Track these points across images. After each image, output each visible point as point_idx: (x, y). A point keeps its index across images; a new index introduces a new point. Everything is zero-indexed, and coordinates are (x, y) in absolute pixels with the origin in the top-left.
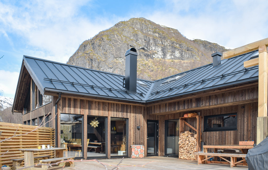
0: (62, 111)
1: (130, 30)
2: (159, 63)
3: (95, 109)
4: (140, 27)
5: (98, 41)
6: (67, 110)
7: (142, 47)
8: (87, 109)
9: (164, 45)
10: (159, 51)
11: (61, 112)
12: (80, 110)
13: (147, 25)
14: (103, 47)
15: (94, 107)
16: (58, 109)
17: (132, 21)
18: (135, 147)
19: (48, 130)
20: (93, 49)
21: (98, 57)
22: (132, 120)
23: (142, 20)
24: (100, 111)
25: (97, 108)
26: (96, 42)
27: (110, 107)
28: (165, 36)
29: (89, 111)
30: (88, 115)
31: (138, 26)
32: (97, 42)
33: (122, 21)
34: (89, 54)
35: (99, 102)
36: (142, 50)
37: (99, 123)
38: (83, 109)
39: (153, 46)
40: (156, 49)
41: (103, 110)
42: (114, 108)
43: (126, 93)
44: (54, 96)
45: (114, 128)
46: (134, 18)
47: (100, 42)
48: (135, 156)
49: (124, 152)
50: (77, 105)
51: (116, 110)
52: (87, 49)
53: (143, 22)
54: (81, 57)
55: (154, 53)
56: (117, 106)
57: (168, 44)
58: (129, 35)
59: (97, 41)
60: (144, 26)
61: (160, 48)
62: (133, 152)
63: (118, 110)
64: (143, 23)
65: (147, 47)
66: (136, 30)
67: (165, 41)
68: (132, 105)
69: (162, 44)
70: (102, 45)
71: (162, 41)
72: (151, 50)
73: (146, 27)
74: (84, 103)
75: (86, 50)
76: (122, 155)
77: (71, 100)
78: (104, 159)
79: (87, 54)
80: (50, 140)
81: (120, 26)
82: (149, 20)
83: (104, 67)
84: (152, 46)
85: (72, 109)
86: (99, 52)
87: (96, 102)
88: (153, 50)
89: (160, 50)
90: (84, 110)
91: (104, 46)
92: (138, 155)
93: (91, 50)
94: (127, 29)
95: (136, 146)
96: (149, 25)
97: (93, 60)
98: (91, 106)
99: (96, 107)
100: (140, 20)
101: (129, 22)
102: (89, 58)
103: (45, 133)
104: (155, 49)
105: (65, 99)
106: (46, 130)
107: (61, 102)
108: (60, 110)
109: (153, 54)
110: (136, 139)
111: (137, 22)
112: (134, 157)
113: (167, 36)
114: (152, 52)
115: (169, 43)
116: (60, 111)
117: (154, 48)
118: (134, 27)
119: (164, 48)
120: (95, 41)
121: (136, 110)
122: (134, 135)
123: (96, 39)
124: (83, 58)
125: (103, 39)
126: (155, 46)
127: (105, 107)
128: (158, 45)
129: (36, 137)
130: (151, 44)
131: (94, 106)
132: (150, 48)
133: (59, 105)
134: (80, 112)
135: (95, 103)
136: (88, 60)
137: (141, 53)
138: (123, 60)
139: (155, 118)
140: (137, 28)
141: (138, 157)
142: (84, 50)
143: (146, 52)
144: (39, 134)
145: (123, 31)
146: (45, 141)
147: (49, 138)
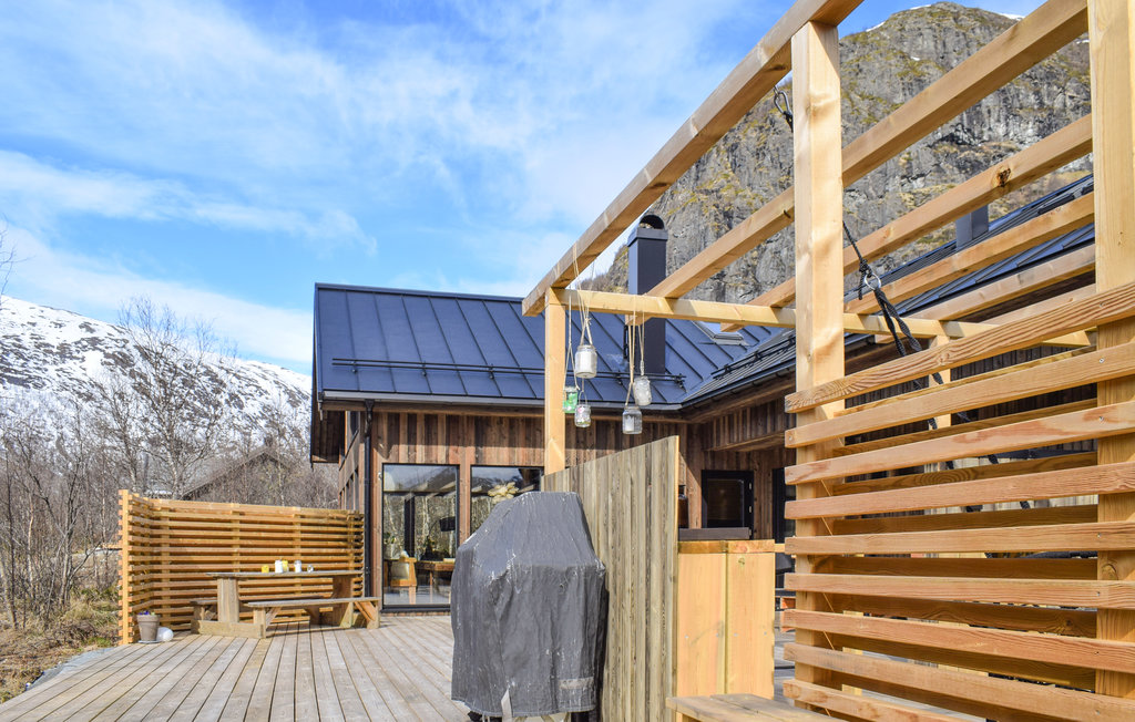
0: (388, 457)
1: (890, 65)
2: (1026, 193)
3: (499, 444)
4: (932, 44)
5: (754, 135)
6: (402, 450)
7: (947, 134)
8: (470, 445)
9: (1051, 109)
10: (1029, 140)
11: (385, 461)
12: (447, 451)
13: (964, 34)
14: (775, 155)
16: (375, 450)
17: (899, 27)
19: (338, 519)
20: (734, 171)
21: (754, 202)
23: (944, 13)
24: (516, 449)
25: (506, 441)
26: (744, 140)
28: (1051, 67)
29: (477, 452)
30: (474, 463)
31: (927, 43)
32: (748, 139)
33: (852, 35)
34: (717, 191)
35: (512, 421)
36: (946, 147)
38: (456, 447)
39: (999, 121)
40: (1011, 134)
41: (526, 446)
44: (361, 412)
46: (904, 12)
47: (763, 135)
50: (436, 434)
51: (578, 442)
52: (709, 171)
53: (949, 22)
54: (684, 209)
55: (1002, 151)
57: (1069, 102)
58: (887, 90)
59: (750, 135)
60: (951, 40)
61: (1030, 125)
63: (585, 442)
64: (948, 25)
65: (969, 130)
66: (917, 59)
67: (1055, 88)
69: (1041, 104)
70: (771, 146)
71: (1037, 93)
72: (990, 139)
73: (963, 43)
74: (460, 427)
75: (706, 178)
77: (416, 422)
79: (707, 192)
80: (343, 551)
81: (847, 56)
82: (976, 10)
83: (780, 241)
84: (992, 120)
85: (420, 449)
86: (758, 177)
87: (501, 420)
88: (997, 139)
89: (1030, 132)
90: (460, 448)
91: (778, 149)
93: (726, 176)
94: (877, 65)
96: (978, 31)
97: (734, 215)
98: (483, 433)
99: (502, 436)
100: (931, 14)
101: (884, 34)
102: (717, 207)
104: (1007, 134)
105: (397, 416)
106: (332, 518)
107: (384, 428)
108: (381, 453)
109: (1001, 156)
111: (919, 26)
113: (1063, 64)
114: (995, 147)
115: (1071, 97)
116: (379, 459)
117: (1001, 130)
118: (905, 50)
119: (1050, 125)
120: (741, 136)
123: (746, 126)
124: (694, 212)
125: (772, 123)
126: (1007, 117)
127: (535, 435)
128: (1021, 112)
130: (986, 115)
131: (493, 433)
132: (982, 132)
133: (379, 438)
134: (447, 456)
135: (497, 424)
136: (713, 218)
137: (942, 159)
138: (862, 201)
139: (734, 463)
140: (920, 53)
142: (697, 178)
143: (966, 153)
144: (303, 532)
145: (860, 75)
146: (324, 551)
147: (342, 543)
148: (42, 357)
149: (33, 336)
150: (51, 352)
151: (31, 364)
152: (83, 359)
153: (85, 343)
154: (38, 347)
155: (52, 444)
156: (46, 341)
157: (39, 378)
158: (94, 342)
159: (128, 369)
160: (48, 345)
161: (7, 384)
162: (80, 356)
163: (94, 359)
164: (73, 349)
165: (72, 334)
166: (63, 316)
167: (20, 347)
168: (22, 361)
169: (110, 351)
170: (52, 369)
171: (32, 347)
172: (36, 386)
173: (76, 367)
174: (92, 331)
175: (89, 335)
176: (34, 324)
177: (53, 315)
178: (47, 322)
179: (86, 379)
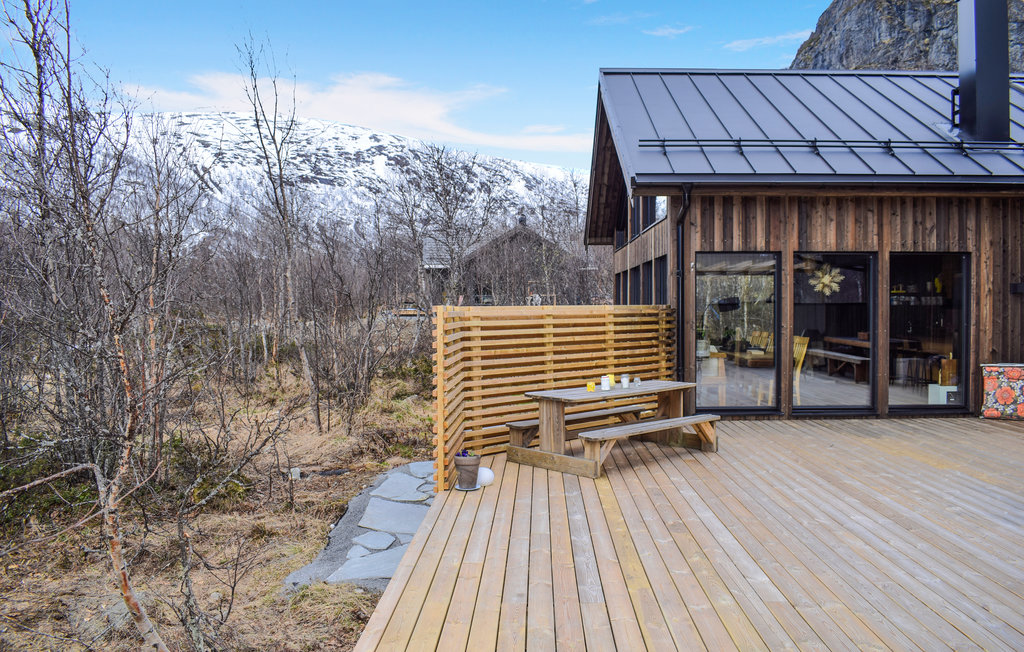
3: (826, 227)
6: (718, 238)
8: (793, 230)
11: (698, 249)
12: (767, 237)
15: (819, 220)
16: (687, 239)
18: (1000, 373)
19: (650, 315)
22: (988, 258)
25: (834, 224)
27: (886, 213)
29: (800, 236)
30: (796, 249)
35: (840, 200)
37: (842, 278)
38: (777, 232)
41: (856, 229)
42: (903, 218)
43: (959, 148)
44: (672, 197)
45: (934, 284)
48: (1001, 408)
49: (954, 389)
50: (755, 218)
51: (915, 223)
56: (919, 209)
62: (992, 393)
63: (923, 224)
68: (987, 197)
74: (781, 210)
76: (943, 401)
77: (732, 205)
78: (860, 417)
80: (655, 350)
85: (737, 235)
87: (828, 198)
90: (782, 233)
92: (1012, 406)
95: (1001, 370)
98: (807, 217)
99: (828, 218)
103: (638, 327)
105: (711, 200)
106: (645, 315)
107: (697, 213)
108: (694, 241)
110: (1005, 335)
112: (995, 413)
116: (692, 247)
121: (1005, 217)
122: (994, 323)
124: (869, 8)
127: (866, 218)
129: (604, 341)
131: (818, 216)
133: (692, 224)
134: (767, 242)
135: (824, 205)
141: (1011, 415)
144: (616, 332)
146: (637, 352)
147: (654, 342)
148: (343, 162)
149: (337, 148)
150: (350, 159)
151: (335, 168)
152: (373, 163)
153: (374, 150)
154: (340, 155)
155: (351, 227)
156: (346, 151)
157: (341, 178)
158: (380, 149)
159: (405, 168)
160: (346, 153)
161: (320, 184)
162: (370, 160)
163: (380, 161)
164: (365, 155)
165: (365, 144)
166: (358, 132)
167: (328, 156)
168: (329, 166)
169: (392, 155)
170: (350, 172)
171: (336, 156)
172: (340, 185)
173: (368, 169)
174: (378, 141)
175: (377, 144)
176: (337, 139)
177: (351, 131)
178: (347, 137)
179: (375, 177)
